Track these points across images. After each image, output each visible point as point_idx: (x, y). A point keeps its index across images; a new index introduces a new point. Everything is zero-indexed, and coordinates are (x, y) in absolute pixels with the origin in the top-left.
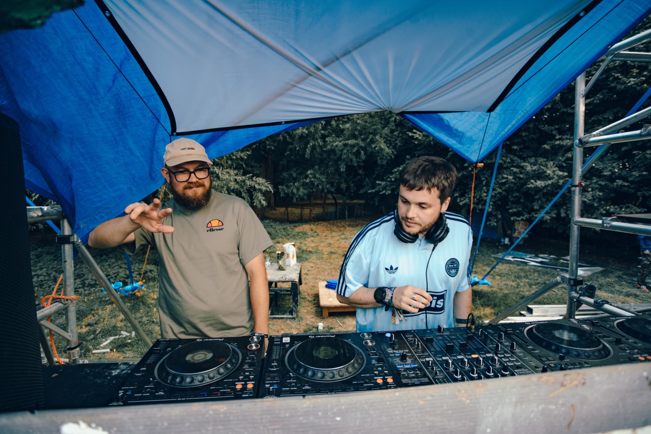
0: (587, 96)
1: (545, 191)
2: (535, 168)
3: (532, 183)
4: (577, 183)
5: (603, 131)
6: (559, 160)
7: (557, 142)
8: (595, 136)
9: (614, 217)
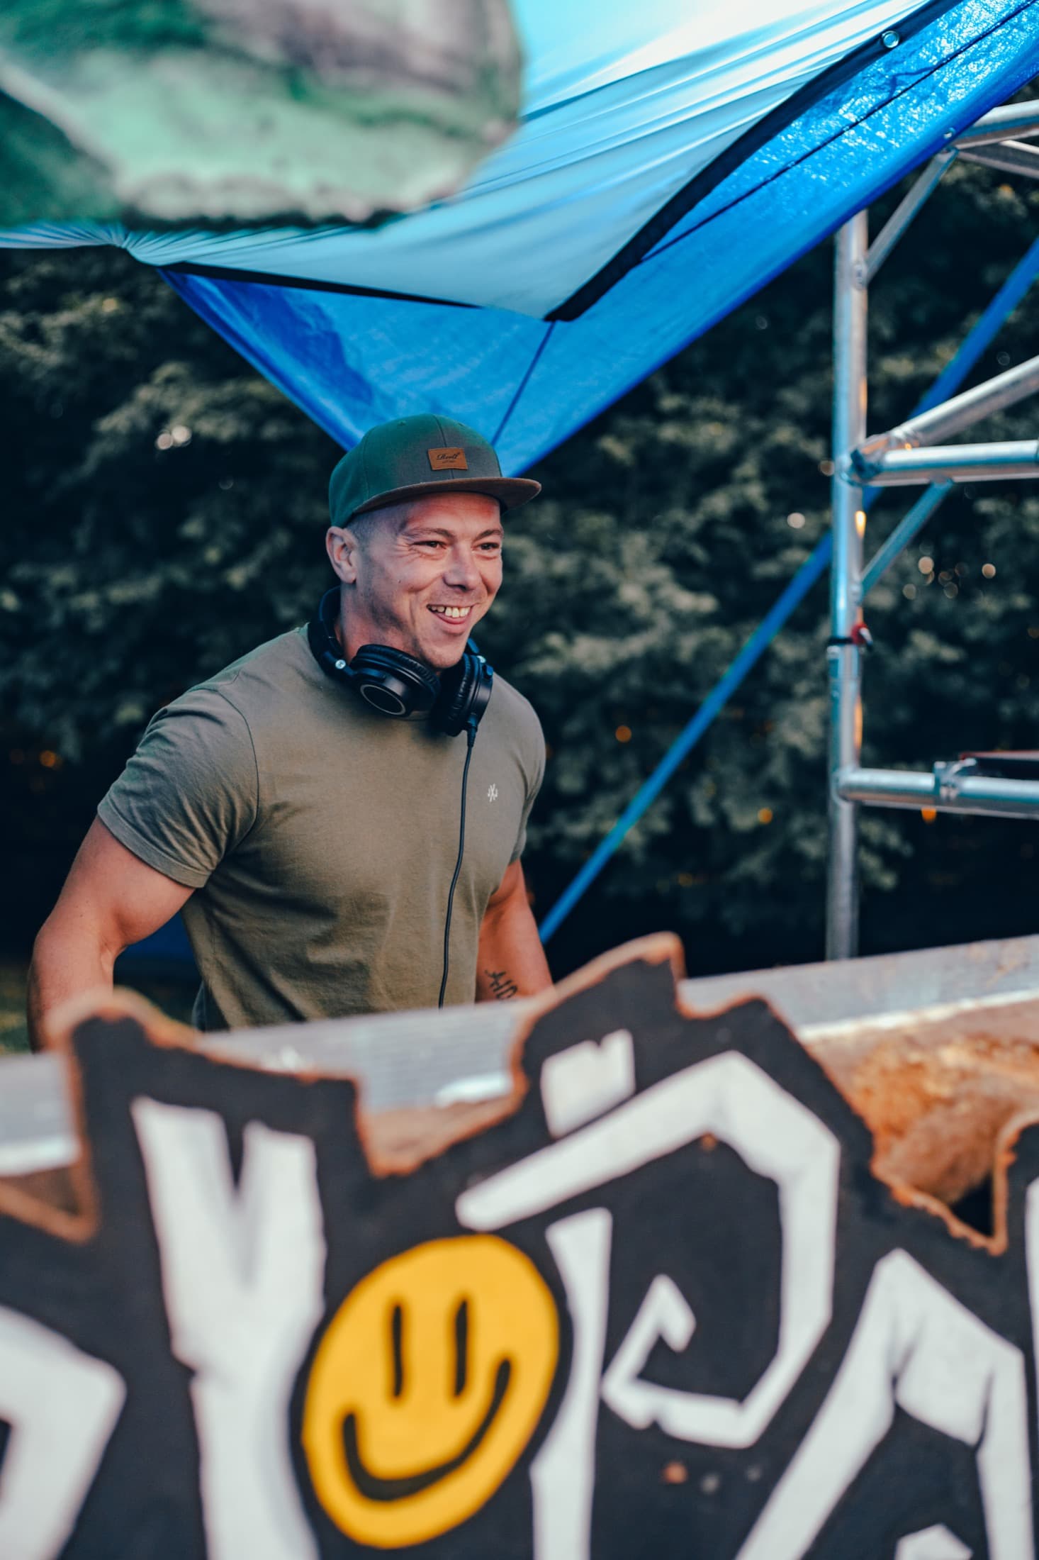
0: (874, 286)
1: (615, 693)
2: (563, 564)
3: (550, 652)
4: (843, 630)
5: (927, 429)
6: (677, 528)
7: (669, 432)
8: (900, 444)
9: (970, 762)
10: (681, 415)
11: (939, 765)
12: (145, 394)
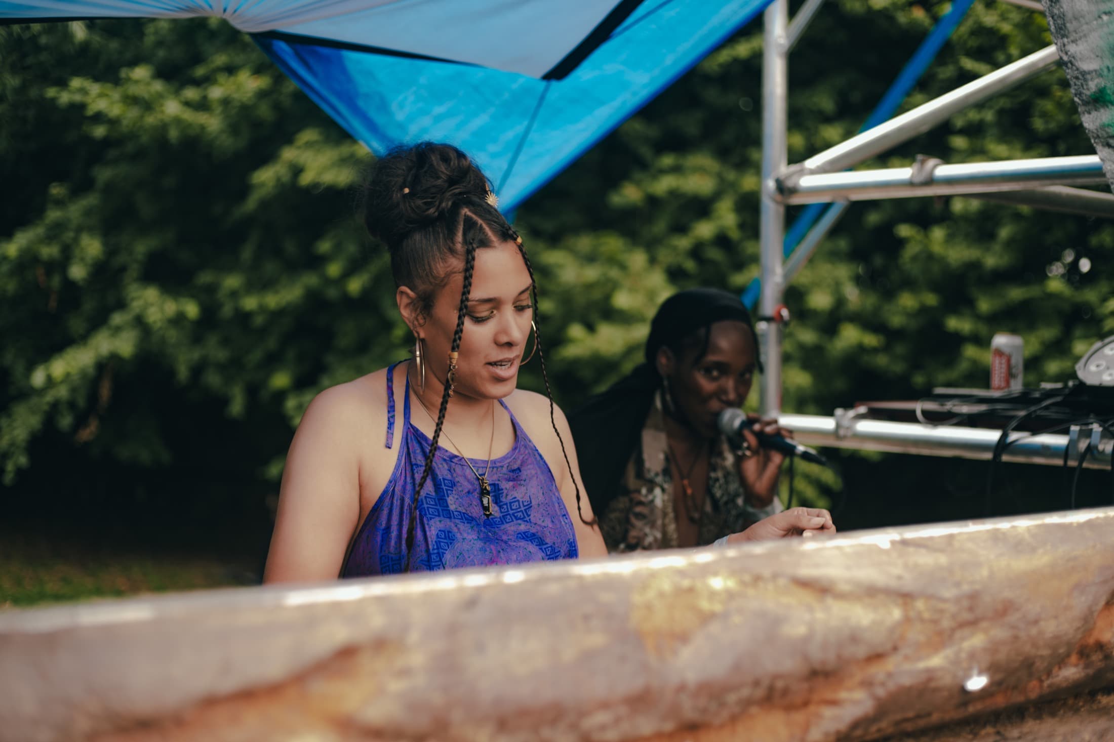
4: (769, 310)
5: (833, 162)
8: (812, 172)
9: (862, 409)
10: (676, 170)
11: (839, 412)
12: (289, 154)
